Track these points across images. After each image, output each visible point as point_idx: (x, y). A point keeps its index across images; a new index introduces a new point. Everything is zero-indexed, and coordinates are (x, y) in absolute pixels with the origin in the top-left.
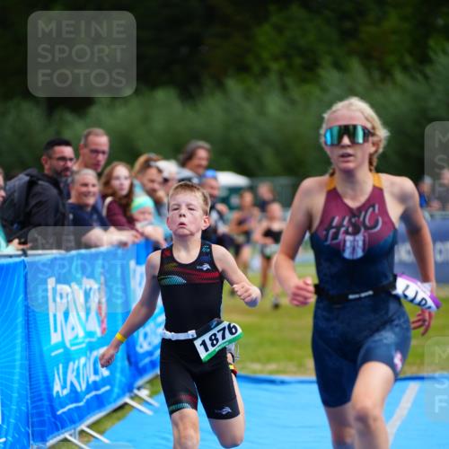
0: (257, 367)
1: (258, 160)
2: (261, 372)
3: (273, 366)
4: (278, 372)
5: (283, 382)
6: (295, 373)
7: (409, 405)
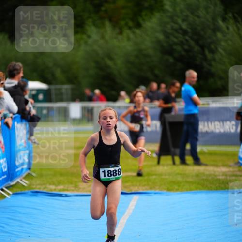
0: (53, 187)
1: (53, 75)
2: (55, 190)
3: (61, 187)
4: (64, 190)
5: (66, 196)
6: (73, 190)
7: (133, 207)
